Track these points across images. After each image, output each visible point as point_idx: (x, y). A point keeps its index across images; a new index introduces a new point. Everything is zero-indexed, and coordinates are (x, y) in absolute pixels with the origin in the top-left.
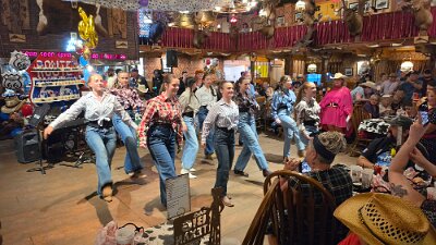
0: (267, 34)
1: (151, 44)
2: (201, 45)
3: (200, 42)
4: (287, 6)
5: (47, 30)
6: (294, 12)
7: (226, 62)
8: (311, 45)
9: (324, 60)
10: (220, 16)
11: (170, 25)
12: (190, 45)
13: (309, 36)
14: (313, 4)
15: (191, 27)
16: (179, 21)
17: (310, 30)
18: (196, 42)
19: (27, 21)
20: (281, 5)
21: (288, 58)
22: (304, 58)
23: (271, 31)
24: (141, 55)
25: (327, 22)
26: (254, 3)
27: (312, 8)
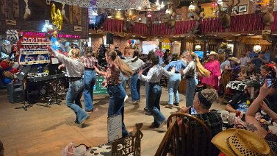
0: (170, 25)
1: (96, 29)
2: (128, 31)
3: (127, 29)
4: (184, 8)
5: (30, 18)
6: (188, 12)
7: (144, 42)
8: (198, 33)
9: (205, 43)
10: (141, 13)
11: (109, 17)
12: (121, 30)
13: (197, 27)
14: (200, 7)
15: (122, 19)
16: (115, 15)
17: (197, 24)
19: (17, 11)
20: (180, 7)
21: (183, 41)
22: (193, 41)
23: (173, 23)
24: (90, 36)
25: (208, 19)
26: (163, 6)
27: (199, 10)
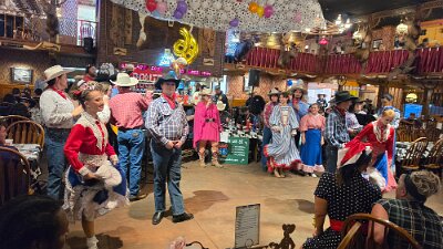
0: (360, 57)
1: (236, 62)
2: (286, 66)
3: (284, 63)
4: (387, 29)
5: (145, 46)
6: (394, 34)
7: (310, 84)
8: (411, 72)
9: (426, 90)
10: (309, 37)
11: (257, 45)
12: (274, 64)
13: (410, 62)
14: (418, 27)
15: (278, 47)
16: (266, 41)
17: (411, 56)
18: (280, 62)
19: (129, 36)
20: (379, 27)
21: (383, 85)
22: (402, 85)
23: (366, 55)
24: (225, 73)
25: (434, 48)
26: (348, 26)
27: (416, 32)
